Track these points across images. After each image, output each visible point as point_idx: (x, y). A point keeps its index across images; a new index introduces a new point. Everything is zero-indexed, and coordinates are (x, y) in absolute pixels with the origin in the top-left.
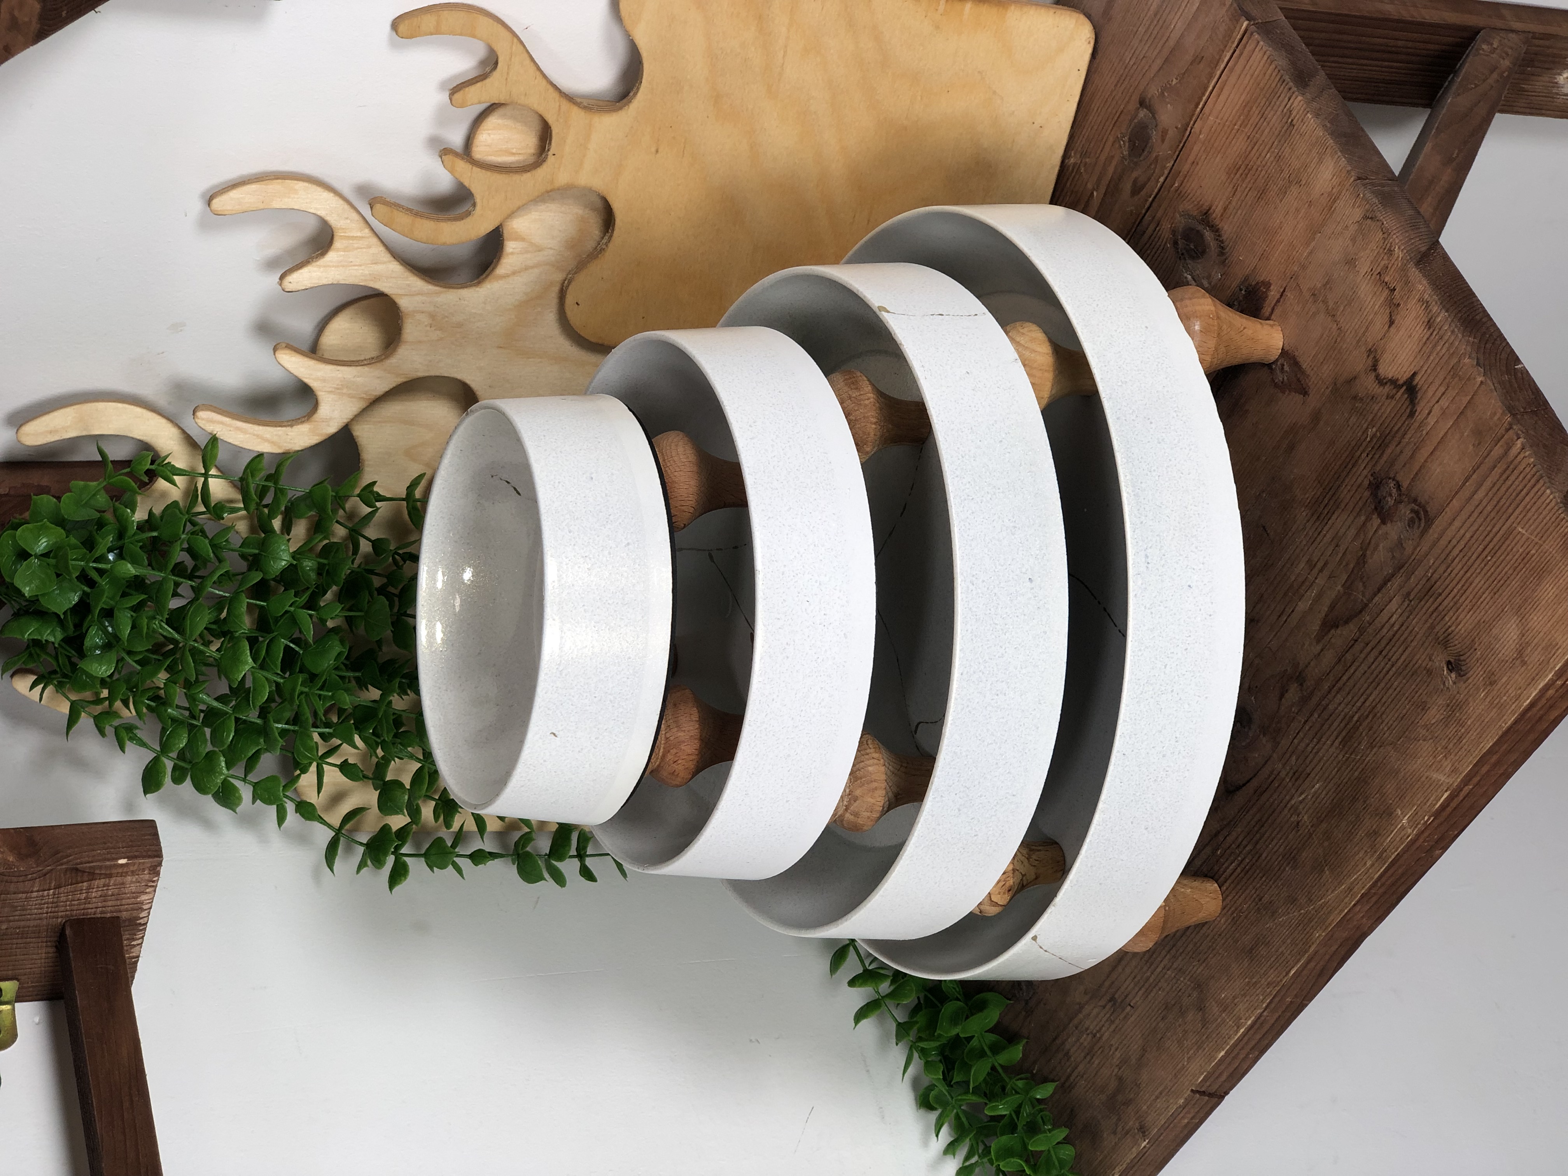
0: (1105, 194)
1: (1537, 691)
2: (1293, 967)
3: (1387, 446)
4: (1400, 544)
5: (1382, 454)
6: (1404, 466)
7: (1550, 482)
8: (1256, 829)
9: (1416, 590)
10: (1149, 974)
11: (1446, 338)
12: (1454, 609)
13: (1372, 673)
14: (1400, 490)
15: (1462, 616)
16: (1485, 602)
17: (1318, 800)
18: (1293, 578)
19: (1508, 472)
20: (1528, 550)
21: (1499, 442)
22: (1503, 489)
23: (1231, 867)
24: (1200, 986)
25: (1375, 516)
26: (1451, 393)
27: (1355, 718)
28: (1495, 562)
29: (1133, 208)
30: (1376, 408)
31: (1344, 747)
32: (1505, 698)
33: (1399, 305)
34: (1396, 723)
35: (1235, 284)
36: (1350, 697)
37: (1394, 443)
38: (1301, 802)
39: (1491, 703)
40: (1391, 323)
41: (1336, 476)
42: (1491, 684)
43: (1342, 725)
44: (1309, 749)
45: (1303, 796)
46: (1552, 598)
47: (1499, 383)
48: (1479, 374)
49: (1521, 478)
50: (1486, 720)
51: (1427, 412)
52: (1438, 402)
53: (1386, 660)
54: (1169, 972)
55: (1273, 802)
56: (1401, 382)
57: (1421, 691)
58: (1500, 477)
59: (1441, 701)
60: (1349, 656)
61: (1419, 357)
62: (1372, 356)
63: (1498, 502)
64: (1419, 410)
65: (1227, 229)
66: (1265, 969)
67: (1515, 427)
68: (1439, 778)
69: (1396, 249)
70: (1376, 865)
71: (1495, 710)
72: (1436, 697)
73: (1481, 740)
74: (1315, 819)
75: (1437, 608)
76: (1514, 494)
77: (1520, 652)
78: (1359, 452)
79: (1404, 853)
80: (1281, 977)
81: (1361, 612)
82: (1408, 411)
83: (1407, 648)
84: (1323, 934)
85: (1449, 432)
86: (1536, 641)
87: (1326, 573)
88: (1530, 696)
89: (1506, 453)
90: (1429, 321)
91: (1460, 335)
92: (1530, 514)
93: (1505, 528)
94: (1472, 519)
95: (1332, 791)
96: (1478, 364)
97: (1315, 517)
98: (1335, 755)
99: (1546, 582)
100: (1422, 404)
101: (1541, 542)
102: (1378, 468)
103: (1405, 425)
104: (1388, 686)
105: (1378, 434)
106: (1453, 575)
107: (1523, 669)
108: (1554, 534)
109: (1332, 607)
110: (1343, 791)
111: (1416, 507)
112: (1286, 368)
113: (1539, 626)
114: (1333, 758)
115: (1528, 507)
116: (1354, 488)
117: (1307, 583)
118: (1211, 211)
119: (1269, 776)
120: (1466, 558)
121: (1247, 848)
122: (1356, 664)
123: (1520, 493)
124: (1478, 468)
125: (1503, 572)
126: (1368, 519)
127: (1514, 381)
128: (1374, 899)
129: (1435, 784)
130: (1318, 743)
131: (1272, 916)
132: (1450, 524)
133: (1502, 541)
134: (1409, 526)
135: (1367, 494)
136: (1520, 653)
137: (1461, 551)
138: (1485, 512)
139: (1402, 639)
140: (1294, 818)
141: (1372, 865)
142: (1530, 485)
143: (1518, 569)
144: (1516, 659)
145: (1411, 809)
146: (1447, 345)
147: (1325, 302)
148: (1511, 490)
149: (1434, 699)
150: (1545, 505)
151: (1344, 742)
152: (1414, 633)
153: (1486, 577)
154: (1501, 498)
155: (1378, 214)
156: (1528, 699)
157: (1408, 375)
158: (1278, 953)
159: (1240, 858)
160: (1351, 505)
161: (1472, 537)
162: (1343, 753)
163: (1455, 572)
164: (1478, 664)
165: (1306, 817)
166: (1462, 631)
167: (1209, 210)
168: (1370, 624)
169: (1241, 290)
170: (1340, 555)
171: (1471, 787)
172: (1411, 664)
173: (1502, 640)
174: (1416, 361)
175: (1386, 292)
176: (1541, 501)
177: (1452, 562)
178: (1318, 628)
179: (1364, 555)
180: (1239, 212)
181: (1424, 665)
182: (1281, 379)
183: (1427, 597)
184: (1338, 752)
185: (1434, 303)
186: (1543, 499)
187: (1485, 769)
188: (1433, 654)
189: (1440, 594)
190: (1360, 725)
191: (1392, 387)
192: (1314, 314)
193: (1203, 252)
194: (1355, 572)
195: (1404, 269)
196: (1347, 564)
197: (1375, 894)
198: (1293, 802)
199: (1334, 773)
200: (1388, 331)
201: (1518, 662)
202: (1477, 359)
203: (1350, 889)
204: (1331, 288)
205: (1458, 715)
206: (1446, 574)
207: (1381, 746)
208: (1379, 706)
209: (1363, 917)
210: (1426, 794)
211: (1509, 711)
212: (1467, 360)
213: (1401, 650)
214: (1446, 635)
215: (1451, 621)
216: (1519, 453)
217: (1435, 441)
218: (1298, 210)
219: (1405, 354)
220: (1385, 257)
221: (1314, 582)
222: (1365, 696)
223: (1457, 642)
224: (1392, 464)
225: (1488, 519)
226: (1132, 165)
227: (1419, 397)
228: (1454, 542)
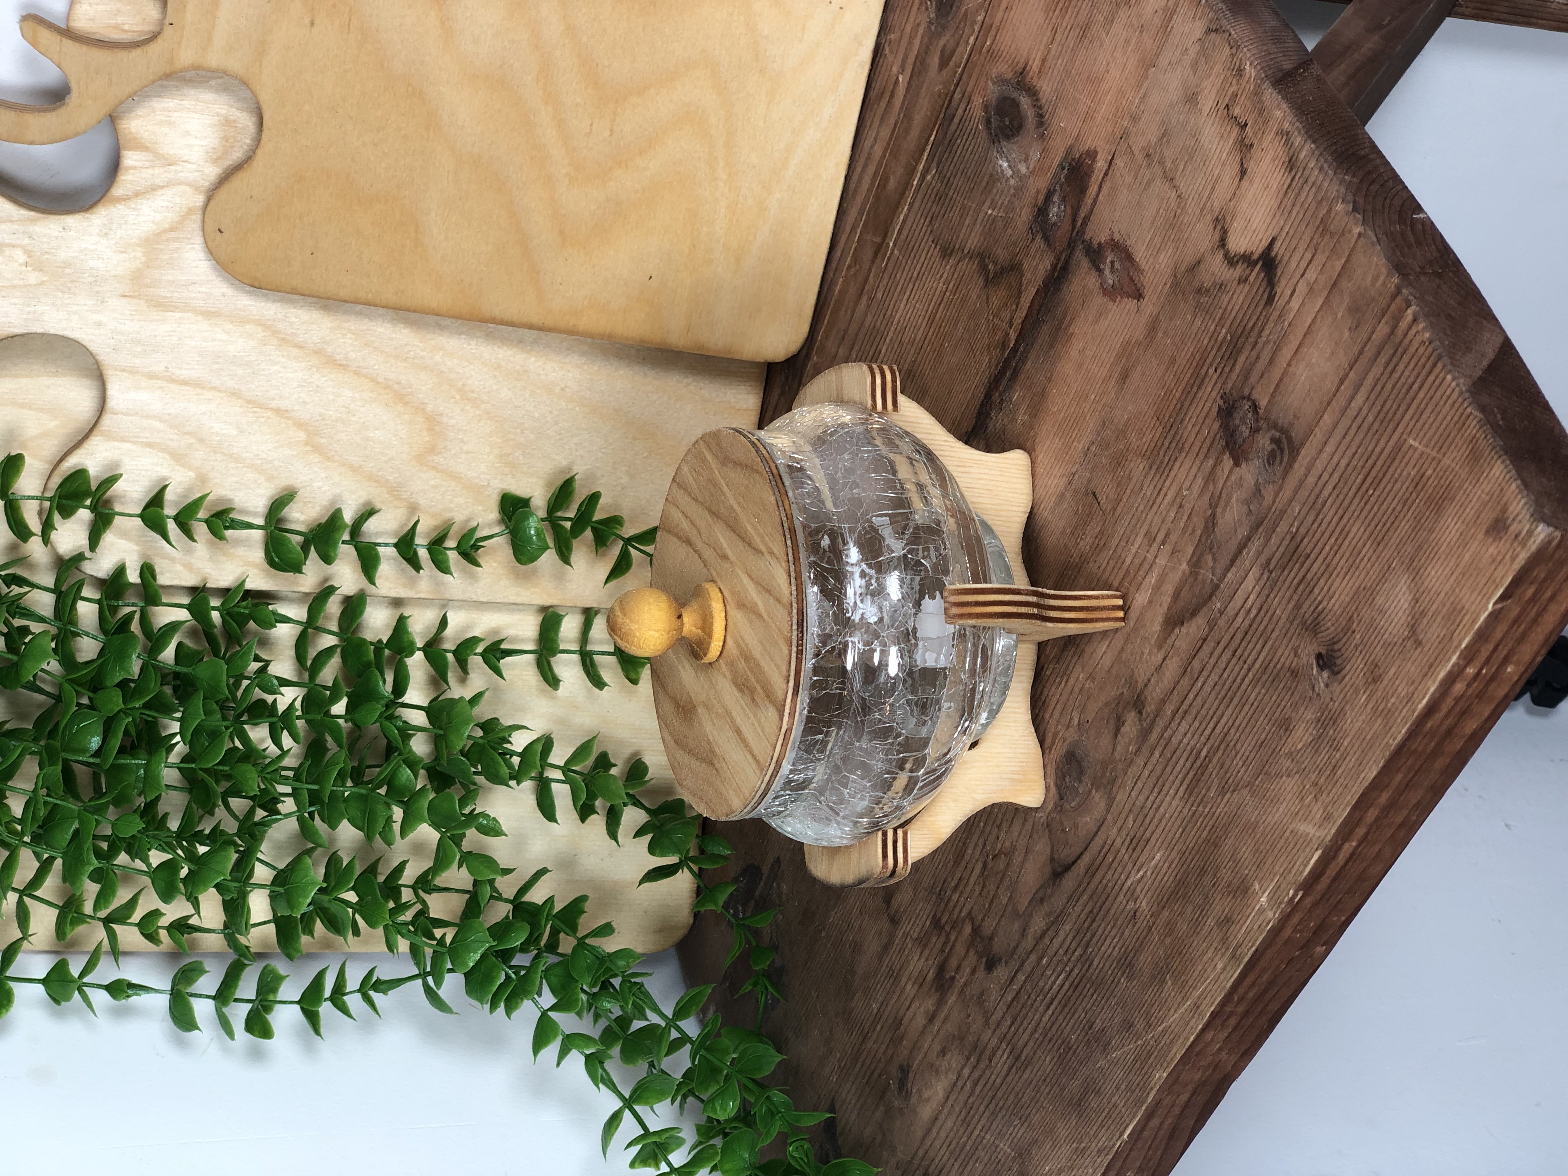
0: (911, 76)
1: (1437, 683)
2: (1128, 1126)
3: (1239, 352)
4: (1257, 491)
5: (1234, 365)
6: (1261, 377)
7: (1452, 364)
8: (1086, 925)
9: (1278, 555)
10: (965, 1139)
11: (1312, 179)
12: (1326, 575)
13: (1224, 685)
14: (1257, 413)
15: (1336, 585)
16: (1366, 559)
17: (1159, 878)
18: (1128, 561)
19: (1395, 360)
20: (1422, 471)
21: (1383, 316)
22: (1389, 386)
23: (1058, 982)
24: (1022, 1154)
25: (1226, 456)
26: (1321, 258)
27: (1204, 753)
28: (1379, 496)
29: (941, 87)
30: (1226, 300)
31: (1190, 796)
32: (1393, 700)
33: (1252, 145)
34: (1253, 754)
35: (1056, 163)
36: (1197, 723)
37: (1248, 347)
38: (1139, 881)
39: (1375, 709)
40: (1243, 172)
41: (1179, 406)
42: (1374, 681)
43: (1188, 764)
44: (1149, 804)
45: (1141, 873)
46: (1455, 539)
47: (1386, 234)
48: (1356, 224)
49: (1412, 364)
50: (1369, 737)
51: (1289, 292)
52: (1303, 275)
53: (1241, 662)
54: (988, 1136)
55: (1106, 885)
56: (1255, 257)
57: (1283, 703)
58: (1385, 368)
59: (1310, 715)
60: (1196, 664)
61: (1278, 214)
62: (1219, 227)
63: (1382, 407)
64: (1279, 290)
65: (1046, 88)
66: (1095, 1128)
67: (1404, 291)
68: (1307, 831)
69: (1247, 67)
70: (1228, 968)
71: (1379, 720)
72: (1303, 709)
73: (1361, 768)
74: (1155, 905)
75: (1304, 577)
76: (1404, 390)
77: (1413, 626)
78: (1205, 368)
79: (1266, 949)
80: (1115, 1139)
81: (1210, 597)
82: (1265, 296)
83: (1266, 642)
84: (1165, 1075)
85: (1319, 316)
86: (1434, 607)
87: (1168, 548)
88: (1426, 694)
89: (1392, 332)
90: (1290, 161)
91: (1331, 172)
92: (1424, 416)
93: (1392, 443)
94: (1348, 438)
95: (1176, 862)
96: (1355, 209)
97: (1153, 472)
98: (1179, 809)
99: (1445, 517)
100: (1283, 282)
101: (1440, 456)
102: (1230, 385)
103: (1262, 318)
104: (1243, 700)
105: (1229, 337)
106: (1324, 526)
107: (1417, 652)
108: (1457, 440)
109: (1176, 596)
110: (1189, 861)
111: (1278, 434)
112: (1117, 265)
113: (1438, 583)
114: (1176, 814)
115: (1422, 406)
116: (1200, 420)
117: (1146, 566)
118: (1028, 68)
119: (1103, 847)
120: (1341, 497)
121: (1076, 954)
122: (1205, 673)
123: (1411, 387)
124: (1356, 361)
125: (1390, 510)
126: (1218, 462)
127: (1409, 233)
128: (1233, 1021)
129: (1301, 841)
130: (1159, 793)
131: (1104, 1050)
132: (1321, 451)
133: (1388, 464)
134: (1269, 464)
135: (1217, 425)
136: (1413, 629)
137: (1334, 488)
138: (1366, 425)
139: (1262, 628)
140: (1131, 905)
141: (1224, 969)
142: (1424, 372)
143: (1409, 501)
144: (1408, 638)
145: (1272, 880)
146: (1314, 189)
147: (1161, 162)
148: (1398, 386)
149: (1300, 713)
150: (1444, 398)
151: (1190, 791)
152: (1275, 618)
153: (1367, 522)
154: (1385, 401)
155: (1224, 22)
156: (1423, 698)
157: (1265, 244)
158: (1111, 1105)
159: (1068, 969)
160: (1198, 444)
161: (1348, 465)
162: (1188, 805)
163: (1328, 519)
164: (1357, 654)
165: (1144, 903)
166: (1337, 606)
167: (1024, 69)
168: (1221, 613)
169: (1063, 168)
170: (1185, 518)
171: (1354, 844)
172: (1272, 665)
173: (1389, 612)
174: (1274, 222)
175: (1236, 130)
176: (1438, 394)
177: (1324, 506)
178: (1159, 628)
179: (1213, 515)
180: (1060, 61)
181: (1287, 664)
182: (1111, 282)
183: (1291, 564)
184: (1182, 804)
185: (1296, 133)
186: (1441, 390)
187: (1371, 815)
188: (1299, 646)
189: (1308, 556)
190: (1210, 761)
191: (1245, 265)
192: (1149, 183)
193: (1020, 126)
194: (1203, 540)
195: (1257, 93)
196: (1194, 531)
197: (1232, 1013)
198: (1129, 883)
199: (1177, 836)
200: (1239, 186)
201: (1409, 644)
202: (1355, 202)
203: (1196, 1006)
204: (1168, 142)
205: (1331, 732)
206: (1316, 525)
207: (1234, 791)
208: (1233, 731)
209: (1220, 1049)
210: (1290, 857)
211: (1399, 720)
212: (1340, 207)
213: (1259, 646)
214: (1315, 615)
215: (1322, 594)
216: (1410, 328)
217: (1300, 332)
218: (1127, 42)
219: (1260, 215)
220: (1234, 82)
221: (1154, 562)
222: (1215, 719)
223: (1329, 624)
224: (1246, 378)
225: (1370, 435)
226: (939, 29)
227: (1279, 273)
228: (1325, 476)
